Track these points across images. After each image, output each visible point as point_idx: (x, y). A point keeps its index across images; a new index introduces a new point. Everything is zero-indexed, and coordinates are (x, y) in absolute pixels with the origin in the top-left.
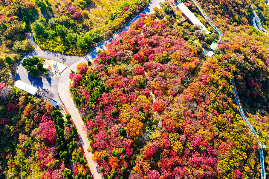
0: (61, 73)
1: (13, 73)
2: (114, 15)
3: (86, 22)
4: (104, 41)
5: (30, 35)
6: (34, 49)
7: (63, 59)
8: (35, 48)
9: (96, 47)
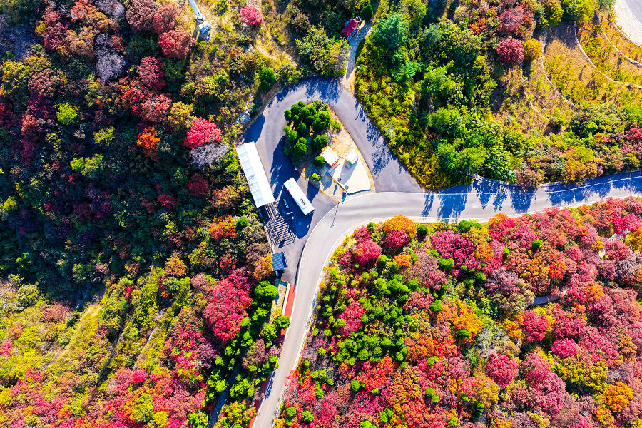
0: (349, 195)
1: (255, 114)
2: (592, 125)
3: (515, 77)
4: (505, 186)
5: (360, 27)
6: (342, 76)
7: (380, 160)
8: (345, 77)
9: (473, 189)
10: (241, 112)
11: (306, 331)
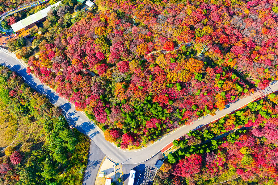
0: (115, 163)
4: (66, 117)
7: (94, 165)
9: (76, 125)
11: (171, 133)
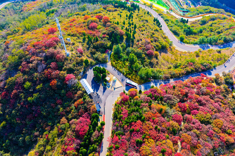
0: (116, 88)
1: (84, 72)
2: (178, 65)
3: (154, 60)
4: (161, 81)
5: (109, 52)
6: (107, 62)
7: (123, 79)
8: (108, 63)
9: (152, 83)
10: (80, 72)
